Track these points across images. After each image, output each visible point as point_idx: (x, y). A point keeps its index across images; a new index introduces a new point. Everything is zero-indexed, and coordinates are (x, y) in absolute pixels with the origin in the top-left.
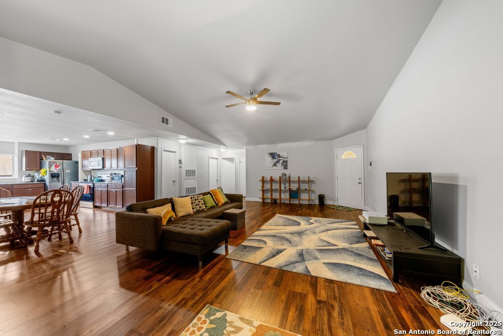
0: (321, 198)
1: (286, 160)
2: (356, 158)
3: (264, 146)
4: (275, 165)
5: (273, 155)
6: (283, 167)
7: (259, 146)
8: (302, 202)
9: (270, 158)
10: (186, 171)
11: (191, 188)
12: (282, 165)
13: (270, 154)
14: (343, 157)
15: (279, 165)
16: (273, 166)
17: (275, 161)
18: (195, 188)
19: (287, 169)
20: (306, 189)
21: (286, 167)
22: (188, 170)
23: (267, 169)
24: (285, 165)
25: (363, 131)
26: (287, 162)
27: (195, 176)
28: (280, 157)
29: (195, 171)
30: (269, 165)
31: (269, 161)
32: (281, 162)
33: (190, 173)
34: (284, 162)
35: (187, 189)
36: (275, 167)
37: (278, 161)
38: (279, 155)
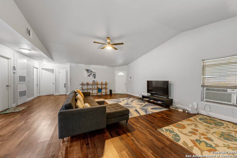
0: (111, 91)
1: (95, 73)
2: (124, 75)
3: (83, 65)
4: (89, 76)
5: (87, 70)
6: (93, 77)
7: (79, 65)
8: (103, 94)
9: (86, 72)
10: (20, 76)
11: (23, 91)
12: (93, 76)
13: (86, 70)
14: (119, 74)
15: (91, 76)
16: (88, 76)
17: (89, 74)
18: (26, 91)
19: (95, 78)
20: (105, 88)
21: (95, 77)
22: (21, 76)
23: (84, 78)
24: (94, 76)
25: (126, 66)
26: (95, 75)
27: (25, 81)
28: (92, 72)
29: (25, 77)
30: (86, 76)
31: (86, 74)
32: (92, 74)
33: (22, 79)
34: (94, 74)
35: (20, 92)
36: (89, 77)
37: (91, 74)
38: (91, 71)
